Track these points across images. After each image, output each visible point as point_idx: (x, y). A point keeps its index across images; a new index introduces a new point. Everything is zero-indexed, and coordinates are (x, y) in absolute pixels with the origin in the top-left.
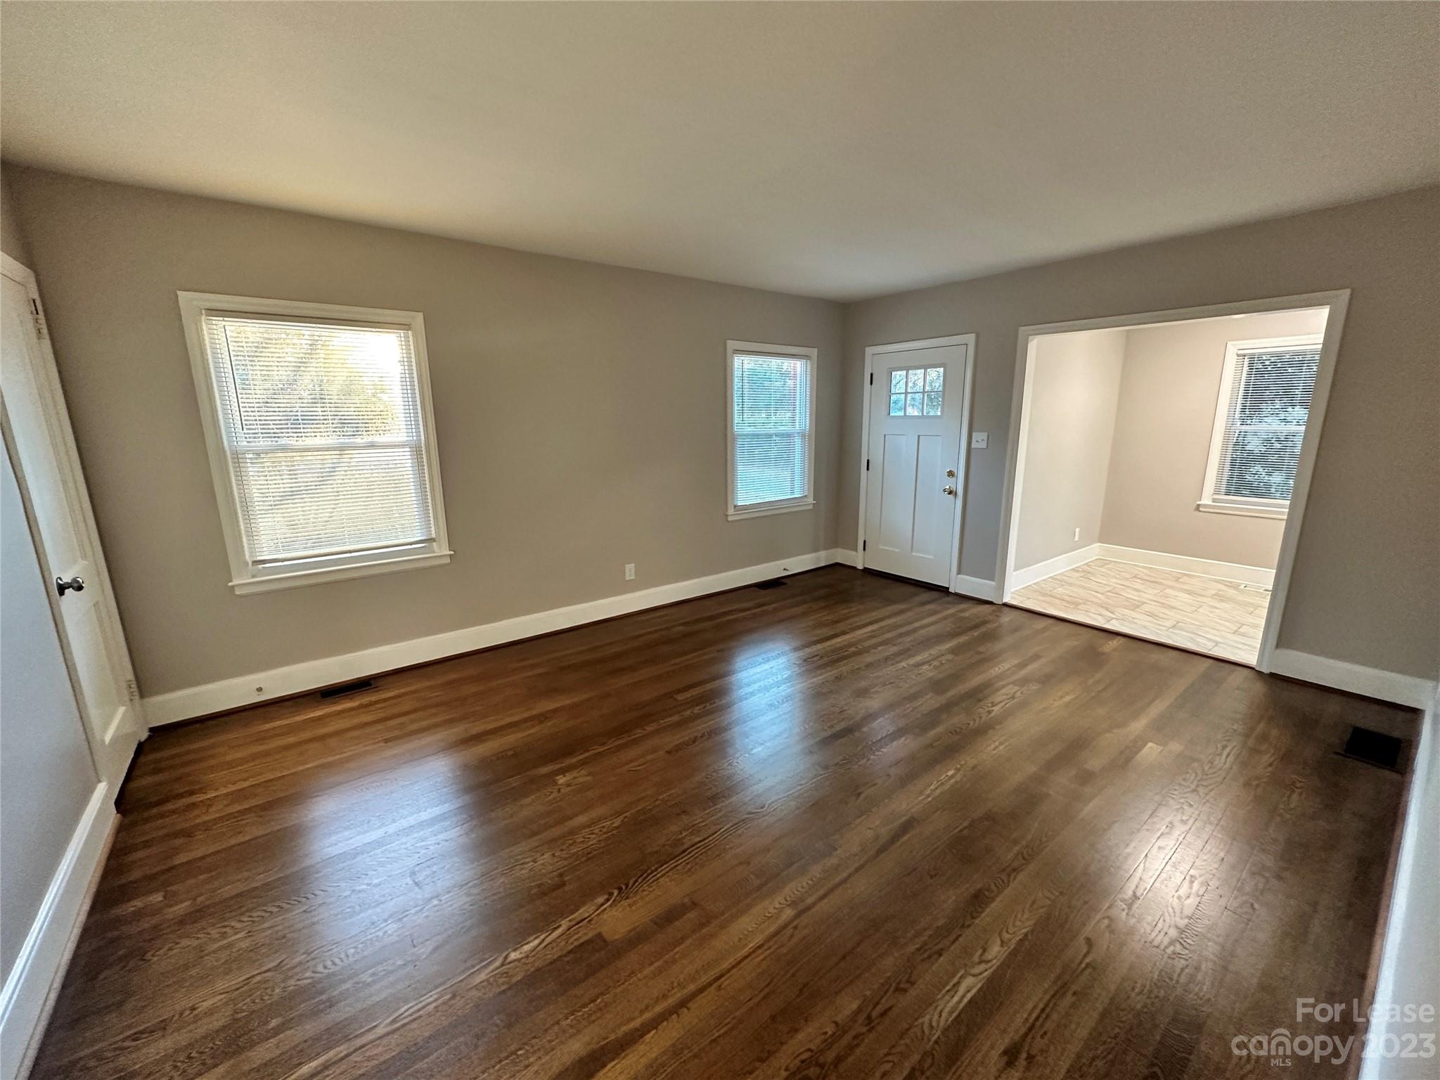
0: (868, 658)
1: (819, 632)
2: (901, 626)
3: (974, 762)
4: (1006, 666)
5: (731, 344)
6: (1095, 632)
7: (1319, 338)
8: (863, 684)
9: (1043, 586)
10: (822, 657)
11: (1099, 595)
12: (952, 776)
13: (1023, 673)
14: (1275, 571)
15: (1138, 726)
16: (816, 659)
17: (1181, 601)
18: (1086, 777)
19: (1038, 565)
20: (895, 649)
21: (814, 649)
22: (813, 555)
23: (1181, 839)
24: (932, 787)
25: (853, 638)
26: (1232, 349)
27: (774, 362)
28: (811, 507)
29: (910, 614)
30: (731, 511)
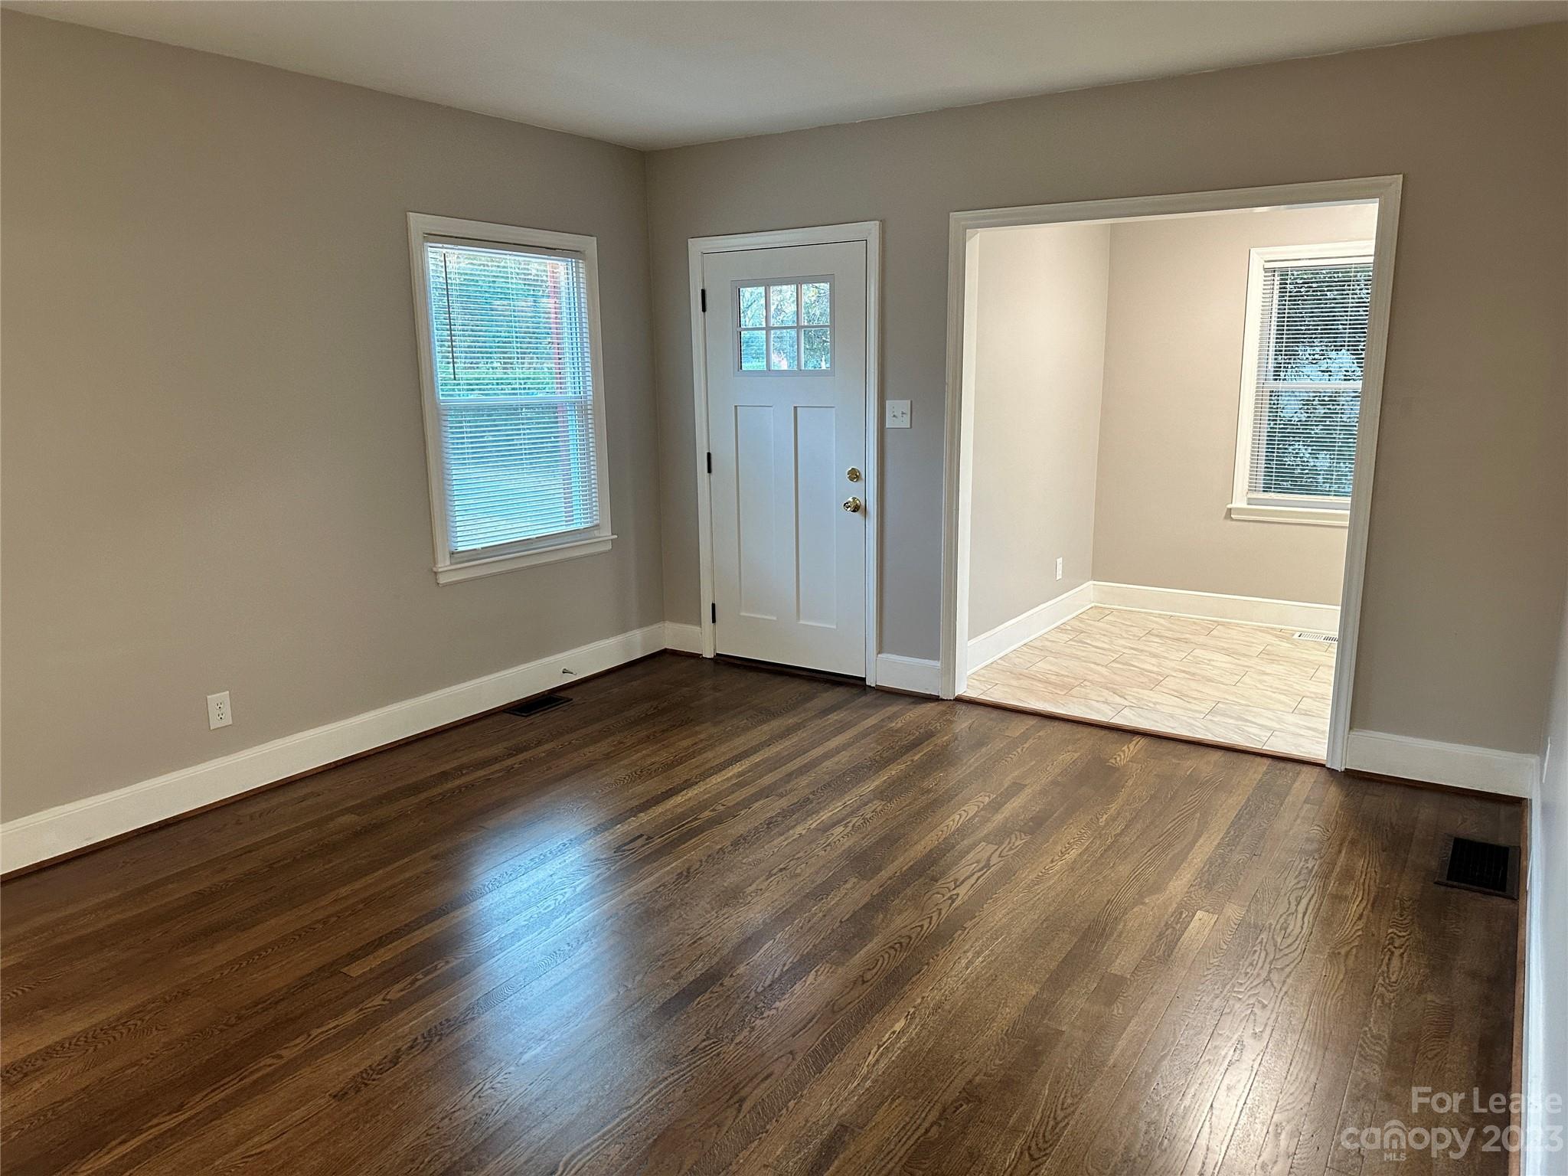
0: (738, 827)
1: (640, 789)
2: (791, 758)
3: (938, 996)
4: (972, 809)
5: (418, 222)
6: (1103, 732)
7: (1369, 247)
8: (731, 879)
9: (1017, 661)
10: (649, 838)
11: (1099, 668)
12: (903, 1031)
13: (999, 818)
14: (1339, 608)
15: (1179, 885)
16: (640, 842)
17: (1219, 668)
18: (1112, 989)
19: (1007, 624)
20: (784, 803)
21: (633, 824)
22: (620, 638)
23: (1256, 1066)
24: (871, 1059)
25: (705, 792)
26: (1259, 259)
27: (512, 261)
28: (609, 547)
29: (802, 734)
30: (443, 564)
